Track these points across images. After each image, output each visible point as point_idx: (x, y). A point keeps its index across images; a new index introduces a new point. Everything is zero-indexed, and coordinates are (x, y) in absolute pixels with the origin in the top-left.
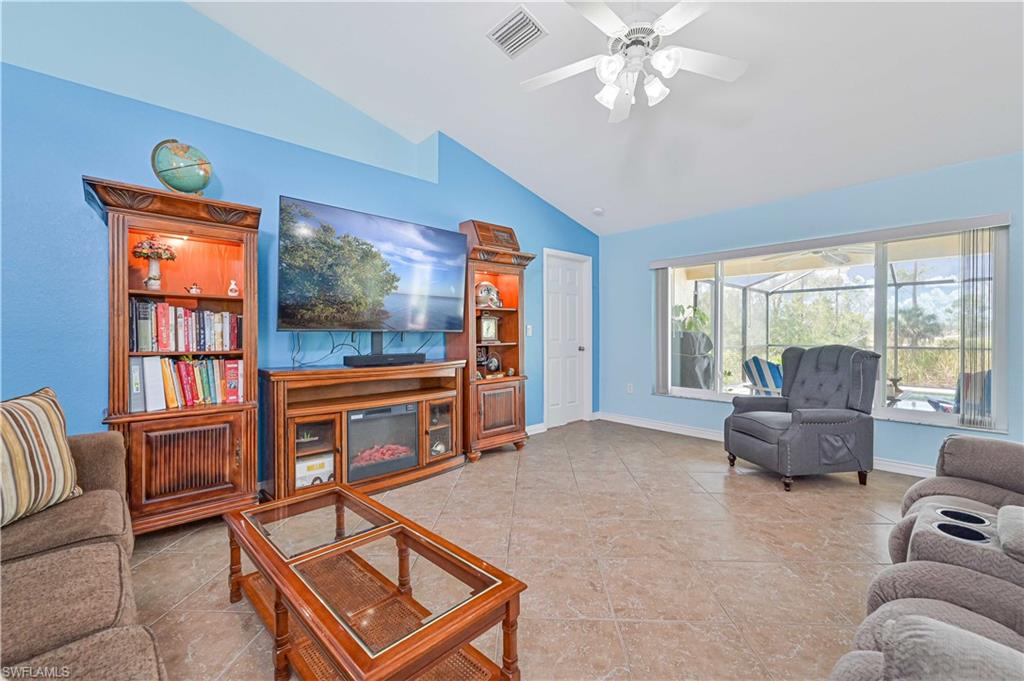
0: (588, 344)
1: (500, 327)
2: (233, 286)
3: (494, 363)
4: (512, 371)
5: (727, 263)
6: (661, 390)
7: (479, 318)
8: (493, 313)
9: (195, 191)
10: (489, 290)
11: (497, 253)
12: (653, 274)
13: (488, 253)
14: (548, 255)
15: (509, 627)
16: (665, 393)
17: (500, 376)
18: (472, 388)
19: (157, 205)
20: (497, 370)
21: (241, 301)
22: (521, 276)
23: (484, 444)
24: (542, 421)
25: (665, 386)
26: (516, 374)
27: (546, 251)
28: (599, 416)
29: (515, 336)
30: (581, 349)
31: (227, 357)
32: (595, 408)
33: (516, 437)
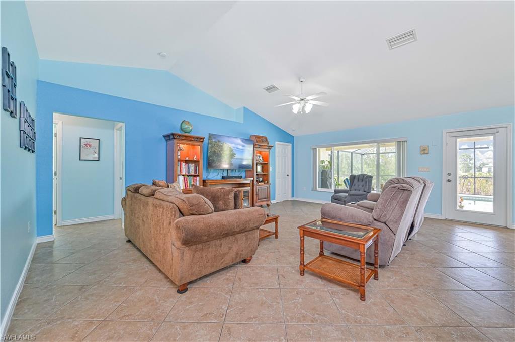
0: (290, 174)
1: (262, 168)
2: (195, 157)
3: (261, 179)
4: (266, 182)
5: (335, 147)
6: (314, 189)
7: (257, 165)
8: (260, 163)
9: (188, 132)
10: (259, 157)
11: (262, 145)
12: (312, 150)
13: (260, 145)
14: (277, 144)
15: (276, 223)
16: (316, 190)
17: (263, 183)
18: (255, 187)
19: (184, 138)
20: (262, 182)
21: (199, 161)
22: (269, 151)
23: (258, 204)
24: (275, 199)
25: (316, 188)
26: (267, 183)
27: (276, 142)
28: (294, 199)
29: (267, 171)
30: (288, 175)
31: (194, 176)
32: (293, 196)
33: (268, 203)
